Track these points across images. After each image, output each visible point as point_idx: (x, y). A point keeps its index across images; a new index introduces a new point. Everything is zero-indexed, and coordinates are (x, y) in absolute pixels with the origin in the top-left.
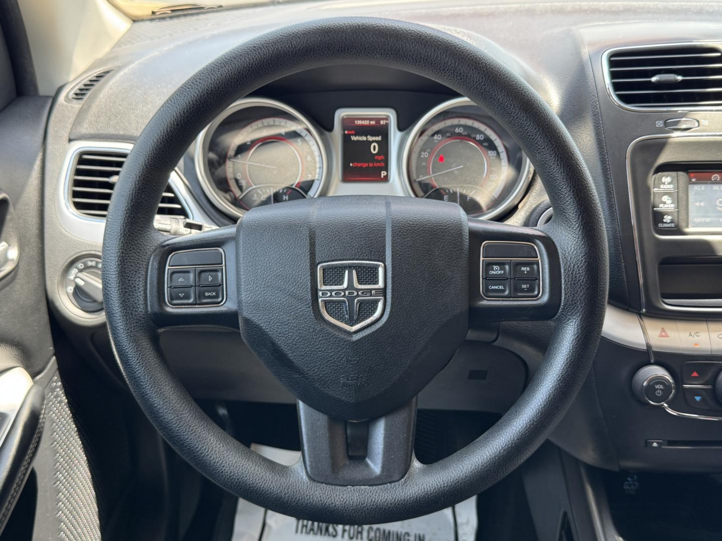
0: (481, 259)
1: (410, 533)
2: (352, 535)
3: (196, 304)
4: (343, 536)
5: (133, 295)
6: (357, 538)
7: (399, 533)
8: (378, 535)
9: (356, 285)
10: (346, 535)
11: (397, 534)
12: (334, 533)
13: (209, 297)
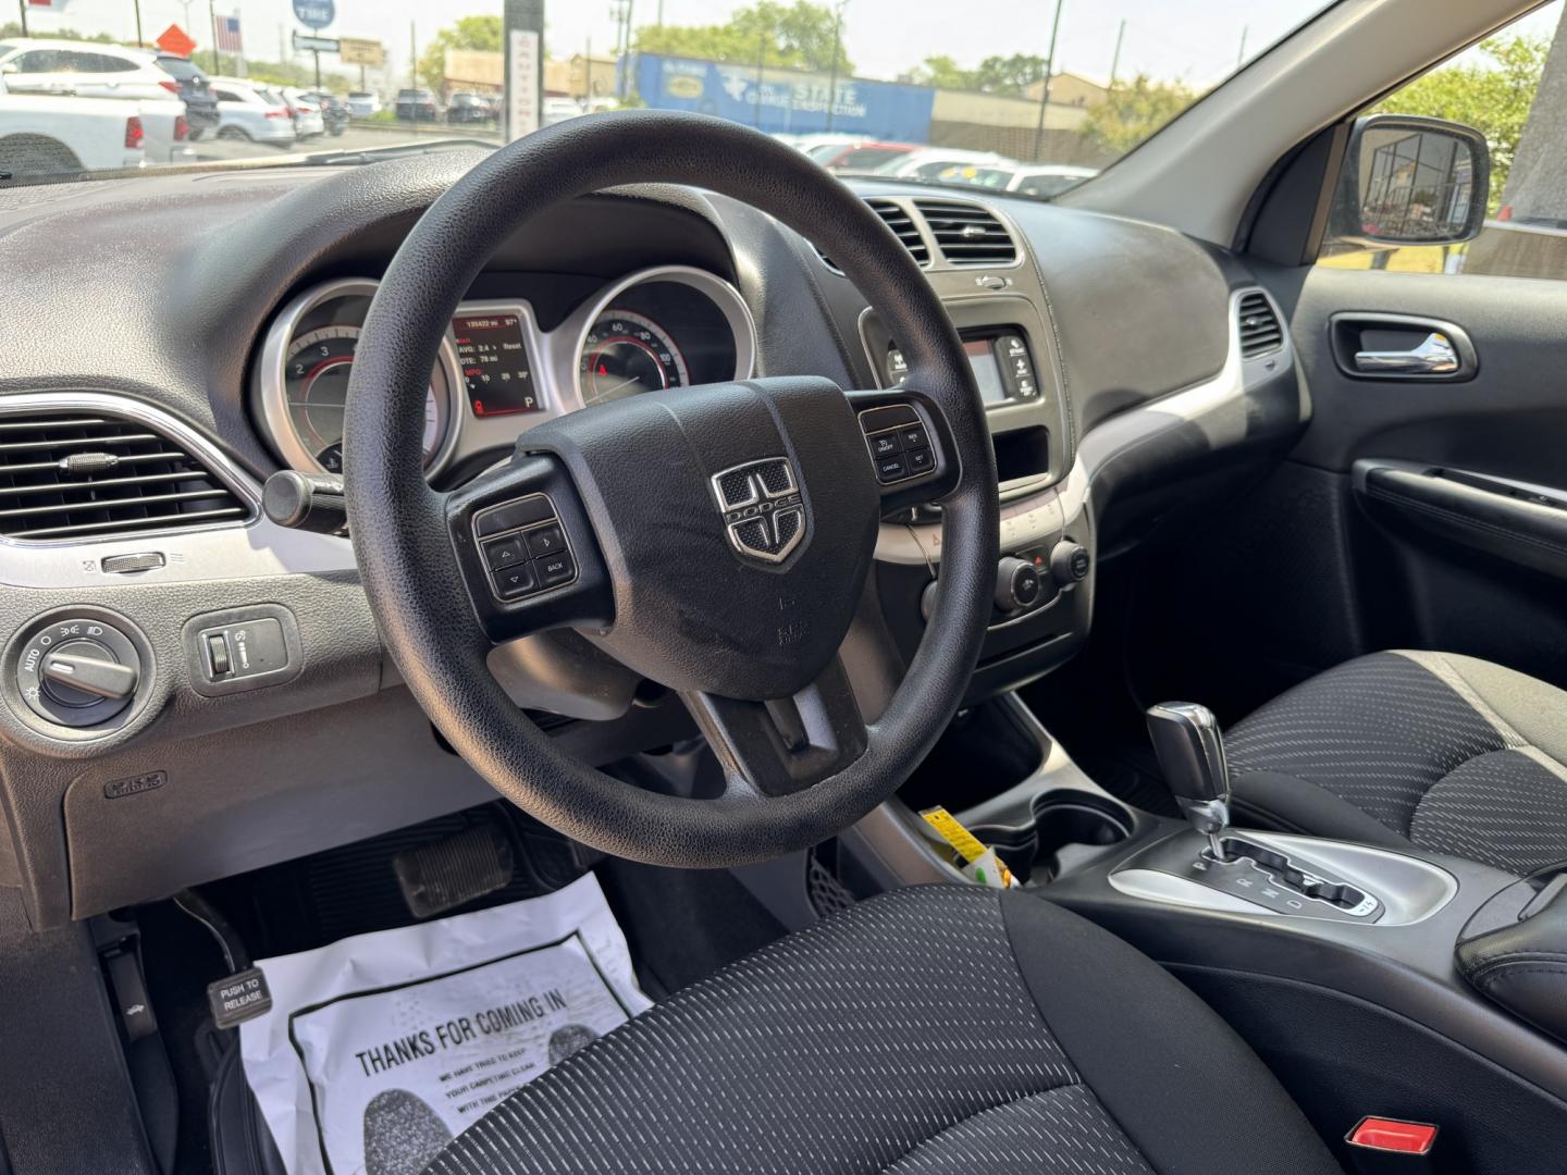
0: (865, 435)
1: (537, 997)
2: (457, 1039)
3: (539, 590)
4: (445, 1046)
5: (448, 596)
6: (467, 1039)
7: (522, 1003)
8: (494, 1020)
9: (768, 494)
10: (448, 1041)
11: (519, 1005)
12: (430, 1048)
13: (555, 573)
